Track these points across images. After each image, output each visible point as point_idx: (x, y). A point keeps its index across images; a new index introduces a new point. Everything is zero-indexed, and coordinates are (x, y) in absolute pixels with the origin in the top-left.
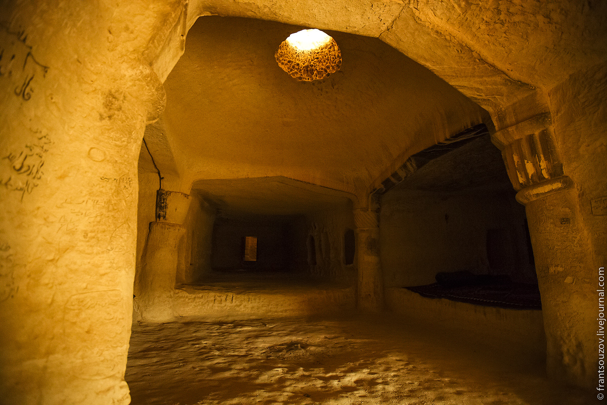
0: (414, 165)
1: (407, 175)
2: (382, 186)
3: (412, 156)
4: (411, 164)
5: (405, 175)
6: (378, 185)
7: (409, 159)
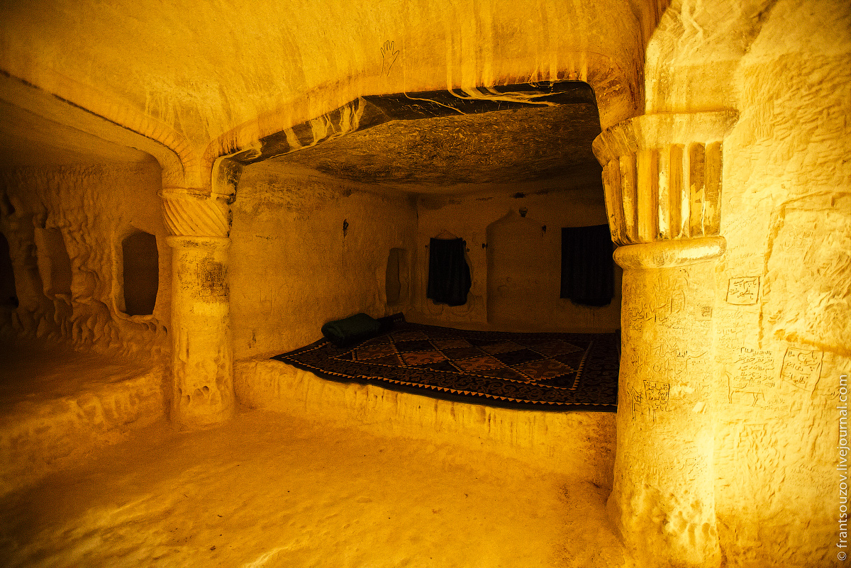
0: (357, 120)
1: (328, 137)
2: (258, 147)
3: (365, 97)
4: (352, 116)
5: (324, 135)
6: (249, 141)
7: (356, 102)
